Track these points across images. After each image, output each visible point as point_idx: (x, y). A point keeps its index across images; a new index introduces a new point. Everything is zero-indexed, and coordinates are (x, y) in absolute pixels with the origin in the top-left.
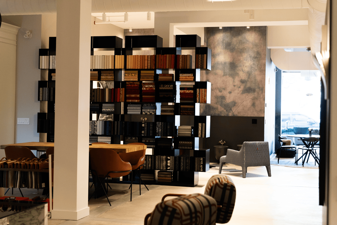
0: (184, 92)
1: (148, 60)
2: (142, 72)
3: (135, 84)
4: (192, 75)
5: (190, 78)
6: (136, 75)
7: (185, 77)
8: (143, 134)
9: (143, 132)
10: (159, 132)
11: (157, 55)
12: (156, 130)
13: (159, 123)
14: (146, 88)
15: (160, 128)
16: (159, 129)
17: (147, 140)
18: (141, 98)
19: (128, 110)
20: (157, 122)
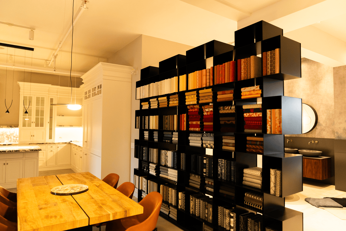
0: (249, 116)
1: (206, 75)
2: (200, 92)
3: (195, 108)
4: (258, 88)
5: (256, 92)
6: (195, 96)
7: (248, 93)
8: (205, 173)
9: (205, 170)
10: (221, 173)
11: (215, 67)
12: (217, 171)
13: (222, 161)
14: (207, 112)
15: (223, 167)
16: (221, 169)
17: (210, 182)
18: (202, 126)
19: (190, 141)
20: (219, 160)
